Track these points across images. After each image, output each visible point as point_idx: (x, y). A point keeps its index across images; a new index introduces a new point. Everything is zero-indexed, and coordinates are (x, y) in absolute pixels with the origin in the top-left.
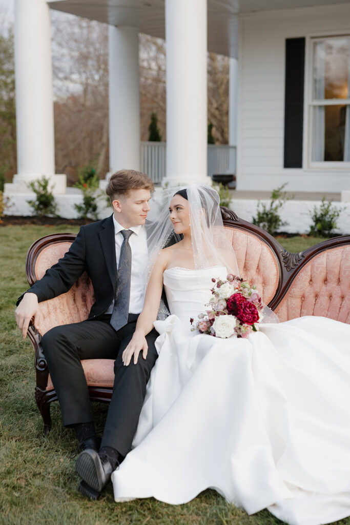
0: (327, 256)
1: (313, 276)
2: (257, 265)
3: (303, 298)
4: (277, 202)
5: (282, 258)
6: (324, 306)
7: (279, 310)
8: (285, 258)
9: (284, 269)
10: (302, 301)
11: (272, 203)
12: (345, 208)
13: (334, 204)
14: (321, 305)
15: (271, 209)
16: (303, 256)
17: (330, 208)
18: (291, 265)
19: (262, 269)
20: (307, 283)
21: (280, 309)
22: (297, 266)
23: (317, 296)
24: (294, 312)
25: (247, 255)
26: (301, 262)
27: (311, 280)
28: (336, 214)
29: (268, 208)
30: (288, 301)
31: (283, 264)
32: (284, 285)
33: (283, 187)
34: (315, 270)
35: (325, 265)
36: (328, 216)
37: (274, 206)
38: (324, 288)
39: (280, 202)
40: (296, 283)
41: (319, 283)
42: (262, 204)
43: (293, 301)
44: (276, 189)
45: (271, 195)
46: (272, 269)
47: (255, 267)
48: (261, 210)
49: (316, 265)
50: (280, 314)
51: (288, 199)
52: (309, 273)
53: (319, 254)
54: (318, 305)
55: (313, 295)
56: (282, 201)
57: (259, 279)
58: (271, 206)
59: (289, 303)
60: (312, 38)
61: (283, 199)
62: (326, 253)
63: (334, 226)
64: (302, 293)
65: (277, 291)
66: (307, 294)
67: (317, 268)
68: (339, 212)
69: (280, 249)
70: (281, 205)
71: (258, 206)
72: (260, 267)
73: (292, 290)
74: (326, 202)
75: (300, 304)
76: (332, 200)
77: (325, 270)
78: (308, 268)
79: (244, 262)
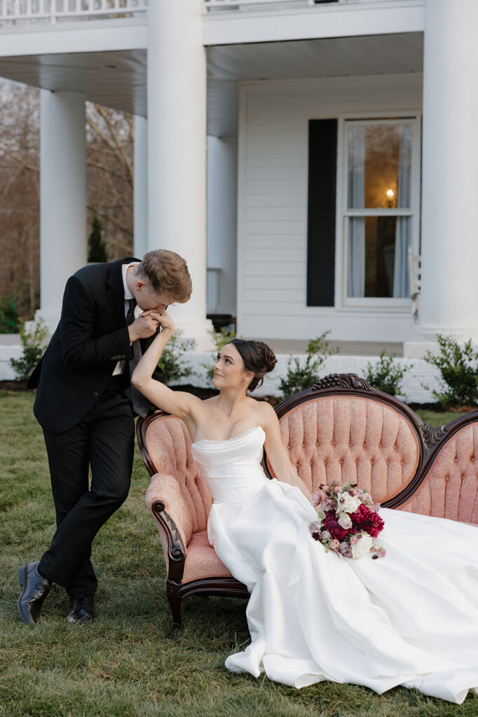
0: (474, 430)
1: (458, 452)
2: (395, 442)
3: (448, 478)
4: (315, 358)
5: (422, 433)
6: (472, 486)
7: (420, 491)
8: (425, 432)
9: (425, 445)
10: (447, 481)
11: (309, 358)
12: (412, 366)
13: (396, 360)
14: (468, 486)
15: (308, 368)
16: (445, 430)
17: (391, 366)
18: (433, 441)
19: (401, 446)
20: (452, 461)
21: (422, 491)
22: (440, 442)
23: (463, 475)
24: (438, 493)
25: (385, 430)
26: (444, 437)
27: (456, 458)
28: (399, 374)
29: (303, 366)
30: (430, 481)
31: (423, 440)
32: (425, 463)
33: (324, 336)
34: (461, 446)
35: (472, 440)
36: (388, 377)
37: (311, 363)
38: (471, 466)
39: (319, 357)
40: (439, 461)
41: (465, 461)
42: (295, 359)
43: (436, 481)
44: (314, 338)
45: (307, 348)
46: (412, 446)
47: (393, 443)
48: (293, 368)
49: (462, 440)
50: (422, 497)
51: (330, 354)
52: (454, 450)
53: (463, 428)
54: (465, 486)
55: (459, 474)
56: (323, 357)
57: (397, 457)
58: (308, 363)
59: (432, 484)
60: (347, 120)
61: (323, 354)
62: (472, 427)
63: (397, 392)
64: (446, 473)
65: (418, 470)
66: (452, 473)
67: (463, 444)
68: (403, 372)
69: (420, 422)
70: (321, 361)
71: (289, 363)
72: (398, 442)
73: (436, 468)
74: (386, 358)
75: (445, 484)
76: (395, 355)
77: (472, 446)
78: (452, 443)
79: (380, 437)
